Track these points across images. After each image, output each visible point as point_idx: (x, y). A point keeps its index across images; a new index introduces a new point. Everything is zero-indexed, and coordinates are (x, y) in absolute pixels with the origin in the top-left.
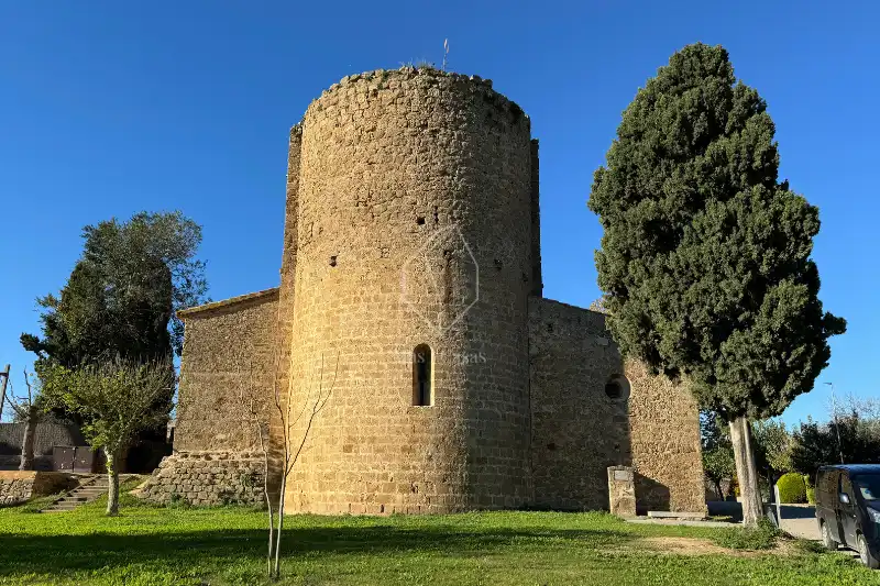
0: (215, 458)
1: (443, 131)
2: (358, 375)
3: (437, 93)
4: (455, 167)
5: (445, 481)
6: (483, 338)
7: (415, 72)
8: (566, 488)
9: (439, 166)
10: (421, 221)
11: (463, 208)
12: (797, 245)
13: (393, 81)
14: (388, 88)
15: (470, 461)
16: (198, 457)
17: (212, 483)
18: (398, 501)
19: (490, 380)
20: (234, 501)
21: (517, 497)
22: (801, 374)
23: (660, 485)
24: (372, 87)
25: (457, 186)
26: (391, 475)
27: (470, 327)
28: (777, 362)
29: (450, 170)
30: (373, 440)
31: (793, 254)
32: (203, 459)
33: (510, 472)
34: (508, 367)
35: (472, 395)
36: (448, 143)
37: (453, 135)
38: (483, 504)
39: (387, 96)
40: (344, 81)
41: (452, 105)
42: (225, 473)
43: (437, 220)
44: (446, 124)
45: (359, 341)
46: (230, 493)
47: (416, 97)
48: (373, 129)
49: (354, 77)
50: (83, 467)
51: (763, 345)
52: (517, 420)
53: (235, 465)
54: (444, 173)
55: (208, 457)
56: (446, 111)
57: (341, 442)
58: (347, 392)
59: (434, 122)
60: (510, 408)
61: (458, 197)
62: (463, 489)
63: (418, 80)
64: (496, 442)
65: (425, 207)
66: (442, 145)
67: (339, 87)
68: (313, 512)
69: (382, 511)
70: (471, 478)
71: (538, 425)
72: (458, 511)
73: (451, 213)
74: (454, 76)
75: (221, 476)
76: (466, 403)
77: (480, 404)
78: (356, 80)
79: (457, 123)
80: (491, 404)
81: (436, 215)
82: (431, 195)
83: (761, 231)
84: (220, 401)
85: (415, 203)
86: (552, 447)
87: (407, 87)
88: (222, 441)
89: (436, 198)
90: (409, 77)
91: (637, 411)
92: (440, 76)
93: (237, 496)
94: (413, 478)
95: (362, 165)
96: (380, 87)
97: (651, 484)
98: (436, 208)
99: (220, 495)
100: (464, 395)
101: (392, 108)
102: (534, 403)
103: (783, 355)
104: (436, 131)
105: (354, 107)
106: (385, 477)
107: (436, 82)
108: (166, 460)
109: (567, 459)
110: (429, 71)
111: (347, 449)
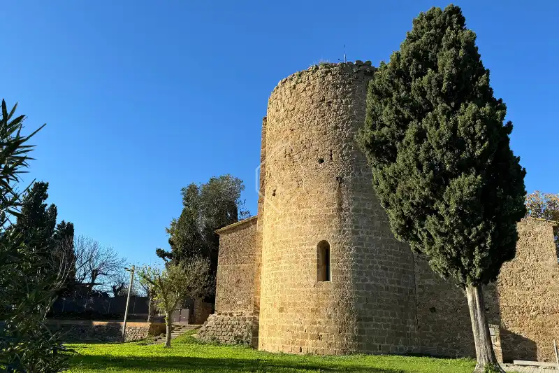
0: (235, 315)
1: (335, 101)
2: (286, 262)
3: (330, 78)
4: (344, 122)
5: (340, 332)
6: (367, 233)
7: (317, 68)
8: (445, 340)
9: (333, 124)
10: (321, 161)
11: (350, 148)
12: (474, 144)
13: (304, 77)
14: (301, 82)
15: (359, 319)
16: (226, 314)
17: (232, 331)
18: (310, 345)
19: (373, 262)
20: (242, 342)
21: (402, 345)
22: (485, 246)
23: (527, 340)
24: (293, 83)
25: (345, 134)
26: (305, 327)
27: (356, 227)
28: (461, 238)
29: (339, 125)
30: (295, 304)
31: (473, 152)
32: (228, 316)
33: (393, 327)
34: (390, 253)
35: (360, 273)
36: (339, 107)
37: (342, 102)
38: (370, 349)
39: (301, 87)
40: (279, 83)
41: (341, 84)
42: (239, 324)
43: (331, 159)
44: (337, 96)
45: (287, 241)
46: (241, 337)
47: (318, 83)
48: (294, 109)
49: (284, 80)
50: (184, 320)
51: (446, 226)
52: (400, 291)
53: (244, 319)
54: (336, 127)
55: (231, 315)
56: (337, 88)
57: (278, 306)
58: (281, 274)
59: (329, 97)
60: (392, 282)
61: (346, 141)
62: (354, 339)
63: (319, 73)
64: (380, 306)
65: (324, 151)
66: (334, 111)
67: (277, 88)
68: (266, 350)
69: (301, 351)
70: (360, 331)
71: (421, 294)
72: (351, 353)
73: (341, 153)
74: (342, 64)
75: (236, 326)
76: (355, 279)
77: (366, 280)
78: (285, 82)
79: (344, 94)
80: (376, 280)
81: (331, 155)
82: (328, 143)
83: (441, 139)
84: (238, 281)
85: (317, 150)
86: (433, 310)
87: (312, 78)
88: (240, 305)
89: (331, 145)
90: (313, 72)
91: (503, 282)
92: (333, 67)
93: (244, 339)
94: (319, 330)
95: (288, 132)
96: (297, 83)
97: (518, 338)
98: (331, 151)
99: (235, 337)
100: (353, 273)
101: (304, 94)
102: (418, 278)
103: (465, 232)
104: (330, 102)
105: (284, 98)
106: (302, 328)
107: (330, 71)
108: (211, 317)
109: (446, 319)
110: (326, 66)
111: (281, 310)
